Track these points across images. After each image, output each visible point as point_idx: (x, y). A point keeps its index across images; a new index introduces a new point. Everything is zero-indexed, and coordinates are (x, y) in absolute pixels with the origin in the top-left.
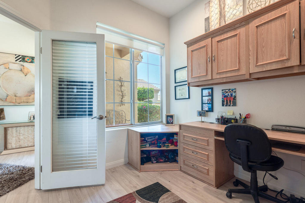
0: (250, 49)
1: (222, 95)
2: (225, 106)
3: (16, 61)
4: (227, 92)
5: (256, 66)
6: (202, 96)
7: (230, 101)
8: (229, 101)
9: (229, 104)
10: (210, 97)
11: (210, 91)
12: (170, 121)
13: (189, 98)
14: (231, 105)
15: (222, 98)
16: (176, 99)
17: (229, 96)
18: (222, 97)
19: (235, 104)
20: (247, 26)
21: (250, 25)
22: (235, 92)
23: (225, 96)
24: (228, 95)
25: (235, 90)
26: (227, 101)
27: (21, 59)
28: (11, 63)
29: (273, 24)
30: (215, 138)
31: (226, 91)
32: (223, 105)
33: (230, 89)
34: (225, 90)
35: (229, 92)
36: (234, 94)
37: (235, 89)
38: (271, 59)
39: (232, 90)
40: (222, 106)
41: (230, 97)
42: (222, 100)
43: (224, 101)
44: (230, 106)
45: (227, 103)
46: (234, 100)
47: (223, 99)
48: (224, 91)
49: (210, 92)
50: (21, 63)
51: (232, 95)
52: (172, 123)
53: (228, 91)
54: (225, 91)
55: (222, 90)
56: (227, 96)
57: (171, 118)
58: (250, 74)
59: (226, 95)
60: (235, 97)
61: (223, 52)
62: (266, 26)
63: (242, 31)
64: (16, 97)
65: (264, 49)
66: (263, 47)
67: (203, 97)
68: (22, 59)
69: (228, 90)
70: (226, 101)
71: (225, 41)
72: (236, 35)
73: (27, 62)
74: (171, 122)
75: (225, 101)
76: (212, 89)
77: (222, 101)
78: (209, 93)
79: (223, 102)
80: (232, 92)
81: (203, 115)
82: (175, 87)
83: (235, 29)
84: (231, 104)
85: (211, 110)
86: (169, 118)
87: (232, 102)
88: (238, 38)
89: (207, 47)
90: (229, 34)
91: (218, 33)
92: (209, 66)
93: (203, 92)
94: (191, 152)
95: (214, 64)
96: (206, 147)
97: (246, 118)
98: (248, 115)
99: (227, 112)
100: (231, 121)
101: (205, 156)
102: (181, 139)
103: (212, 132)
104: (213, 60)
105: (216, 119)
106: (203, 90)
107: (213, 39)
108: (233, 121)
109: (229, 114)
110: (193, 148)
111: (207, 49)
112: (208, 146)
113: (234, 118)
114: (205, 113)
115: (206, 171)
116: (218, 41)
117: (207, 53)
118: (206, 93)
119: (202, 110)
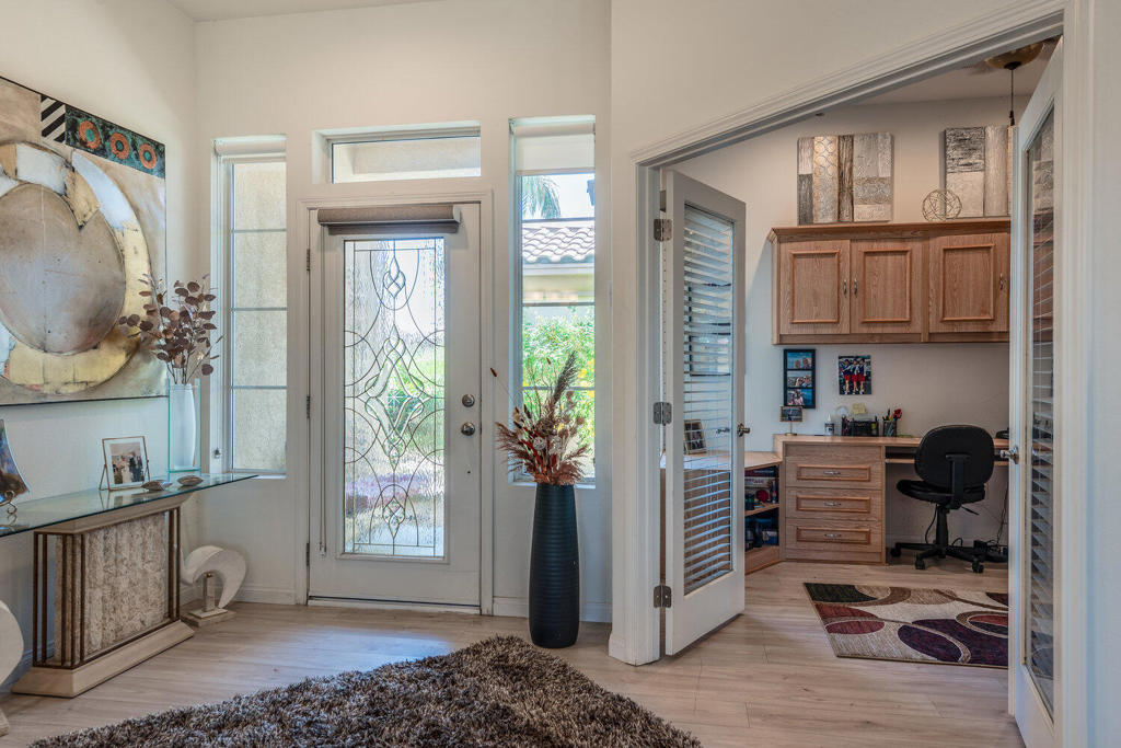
1: (840, 368)
2: (846, 393)
3: (46, 133)
4: (850, 364)
5: (942, 321)
6: (786, 370)
7: (859, 385)
8: (855, 383)
9: (857, 390)
10: (809, 374)
11: (809, 356)
14: (861, 392)
17: (855, 373)
18: (840, 372)
19: (868, 391)
20: (926, 242)
21: (932, 242)
22: (869, 363)
23: (848, 373)
24: (854, 369)
26: (851, 382)
27: (62, 128)
28: (23, 142)
29: (972, 256)
30: (887, 461)
31: (850, 359)
32: (842, 392)
33: (857, 357)
35: (855, 362)
37: (869, 357)
38: (967, 315)
39: (863, 359)
41: (858, 374)
43: (844, 383)
44: (857, 393)
45: (851, 388)
47: (842, 379)
48: (843, 360)
49: (810, 361)
50: (65, 148)
51: (862, 369)
53: (852, 359)
54: (848, 360)
55: (840, 358)
56: (851, 371)
58: (930, 334)
59: (848, 369)
60: (869, 374)
61: (876, 279)
62: (960, 255)
63: (915, 247)
64: (46, 351)
65: (955, 294)
66: (955, 290)
67: (789, 372)
68: (68, 129)
70: (849, 384)
71: (882, 258)
72: (904, 252)
73: (84, 145)
75: (847, 382)
76: (813, 352)
78: (805, 362)
79: (842, 384)
80: (862, 362)
81: (794, 417)
83: (903, 240)
84: (860, 390)
85: (810, 403)
87: (862, 386)
88: (908, 260)
89: (839, 257)
90: (891, 246)
91: (866, 235)
92: (845, 302)
93: (789, 359)
94: (821, 505)
95: (856, 301)
96: (864, 484)
97: (896, 418)
98: (898, 412)
99: (850, 408)
100: (870, 427)
101: (863, 505)
102: (788, 478)
103: (878, 450)
104: (853, 291)
105: (826, 425)
106: (789, 354)
107: (854, 245)
108: (874, 426)
109: (856, 412)
110: (828, 494)
111: (839, 262)
112: (869, 481)
113: (874, 420)
114: (800, 412)
115: (862, 538)
116: (866, 253)
117: (839, 272)
118: (798, 362)
119: (786, 404)
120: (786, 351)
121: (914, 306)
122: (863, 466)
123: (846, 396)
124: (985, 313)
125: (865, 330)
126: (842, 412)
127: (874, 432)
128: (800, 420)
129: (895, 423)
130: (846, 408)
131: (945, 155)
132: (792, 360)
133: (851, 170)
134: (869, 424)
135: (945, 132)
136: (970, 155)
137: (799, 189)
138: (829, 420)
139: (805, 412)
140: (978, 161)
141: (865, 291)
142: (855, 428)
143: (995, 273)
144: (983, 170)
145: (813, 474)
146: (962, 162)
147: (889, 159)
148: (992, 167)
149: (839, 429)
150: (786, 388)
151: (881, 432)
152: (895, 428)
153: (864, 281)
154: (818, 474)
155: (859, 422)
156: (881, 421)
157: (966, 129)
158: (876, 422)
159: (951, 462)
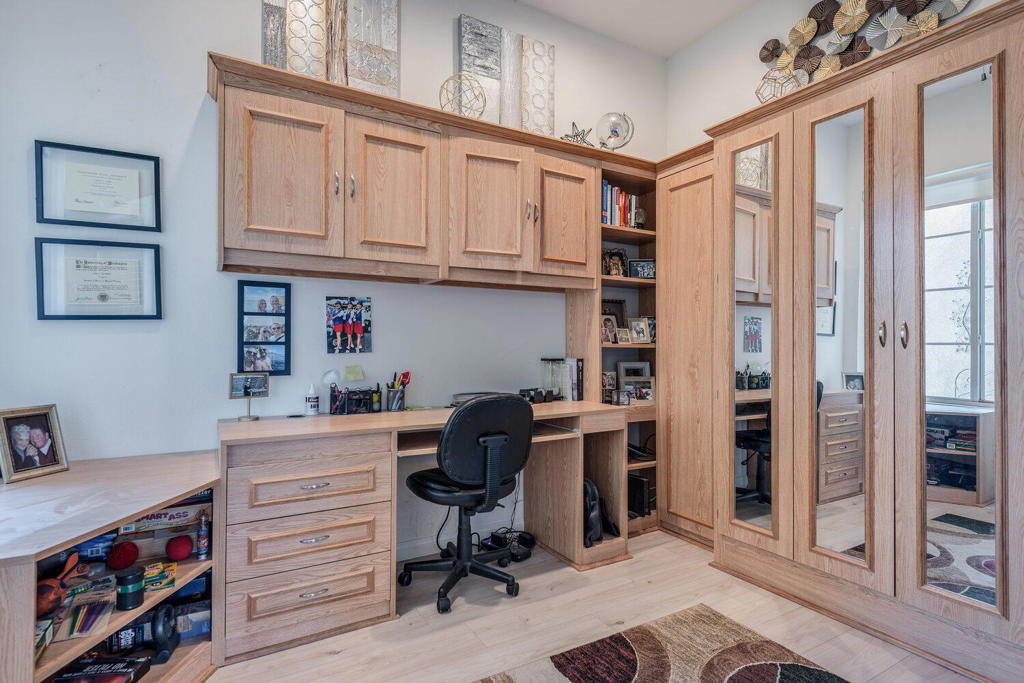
0: (452, 204)
1: (328, 315)
2: (337, 351)
4: (343, 307)
5: (465, 252)
6: (241, 313)
7: (354, 338)
8: (349, 336)
9: (352, 346)
10: (281, 321)
11: (281, 293)
12: (32, 452)
13: (158, 316)
14: (357, 349)
15: (329, 326)
16: (42, 316)
17: (350, 321)
18: (328, 320)
19: (367, 347)
21: (452, 142)
22: (368, 309)
23: (339, 321)
24: (348, 316)
25: (369, 304)
26: (344, 335)
30: (399, 454)
31: (342, 302)
32: (331, 348)
33: (353, 299)
34: (336, 298)
35: (350, 306)
36: (365, 316)
37: (369, 300)
38: (493, 248)
39: (361, 303)
40: (329, 352)
41: (353, 322)
42: (329, 333)
43: (335, 337)
44: (353, 350)
45: (344, 343)
46: (366, 335)
47: (331, 330)
48: (333, 302)
49: (282, 301)
51: (359, 317)
52: (51, 458)
53: (346, 302)
54: (340, 303)
55: (328, 298)
56: (344, 318)
57: (38, 432)
58: (450, 269)
59: (339, 315)
60: (369, 323)
61: (383, 179)
62: (483, 167)
65: (480, 218)
66: (479, 212)
67: (246, 318)
69: (346, 298)
70: (341, 337)
71: (390, 150)
72: (419, 150)
74: (45, 450)
75: (338, 334)
76: (287, 287)
77: (329, 336)
78: (276, 302)
79: (331, 337)
80: (359, 306)
81: (256, 390)
82: (39, 243)
84: (356, 345)
85: (282, 368)
86: (23, 433)
87: (359, 340)
88: (424, 159)
89: (328, 133)
90: (401, 135)
91: (368, 111)
92: (337, 206)
93: (247, 296)
94: (295, 544)
95: (353, 208)
96: (366, 495)
97: (403, 384)
98: (406, 375)
99: (343, 373)
100: (371, 398)
101: (364, 530)
102: (232, 511)
103: (385, 439)
104: (349, 192)
105: (308, 400)
106: (246, 288)
107: (351, 120)
108: (375, 397)
109: (352, 378)
110: (307, 524)
111: (327, 142)
112: (373, 490)
113: (375, 389)
114: (265, 382)
115: (363, 584)
116: (368, 137)
117: (327, 157)
118: (263, 303)
119: (241, 370)
120: (242, 284)
121: (431, 227)
122: (365, 467)
123: (337, 355)
124: (511, 245)
125: (366, 254)
126: (331, 379)
127: (376, 407)
128: (265, 394)
129: (403, 392)
130: (337, 373)
131: (459, 48)
132: (253, 297)
133: (344, 23)
134: (368, 393)
135: (460, 19)
136: (487, 56)
137: (265, 27)
138: (311, 393)
139: (272, 380)
140: (493, 66)
141: (366, 194)
142: (351, 402)
143: (522, 195)
144: (499, 79)
145: (279, 494)
146: (478, 62)
147: (396, 27)
148: (507, 79)
149: (326, 406)
150: (241, 344)
151: (384, 406)
152: (402, 398)
153: (365, 179)
154: (290, 491)
155: (355, 393)
156: (384, 390)
157: (484, 23)
158: (378, 391)
159: (486, 448)
